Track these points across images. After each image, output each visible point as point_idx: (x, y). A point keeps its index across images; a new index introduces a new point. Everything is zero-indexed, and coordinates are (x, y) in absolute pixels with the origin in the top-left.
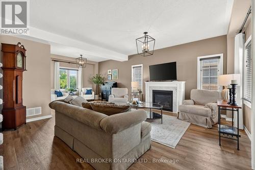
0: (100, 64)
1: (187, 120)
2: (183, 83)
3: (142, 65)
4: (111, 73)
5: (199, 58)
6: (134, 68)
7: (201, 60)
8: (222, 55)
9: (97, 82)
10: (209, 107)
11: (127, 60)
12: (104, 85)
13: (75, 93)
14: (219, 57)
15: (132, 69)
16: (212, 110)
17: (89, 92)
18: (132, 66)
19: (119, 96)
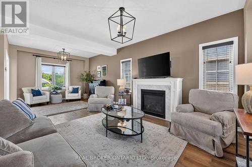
0: (91, 60)
1: (181, 135)
2: (179, 81)
3: (131, 59)
4: (100, 70)
5: (201, 46)
6: (123, 62)
7: (204, 48)
8: (235, 40)
9: (86, 80)
10: (218, 119)
11: (116, 54)
12: (92, 82)
13: (59, 91)
14: (231, 43)
15: (121, 64)
16: (223, 125)
17: (75, 91)
18: (121, 61)
19: (103, 96)
